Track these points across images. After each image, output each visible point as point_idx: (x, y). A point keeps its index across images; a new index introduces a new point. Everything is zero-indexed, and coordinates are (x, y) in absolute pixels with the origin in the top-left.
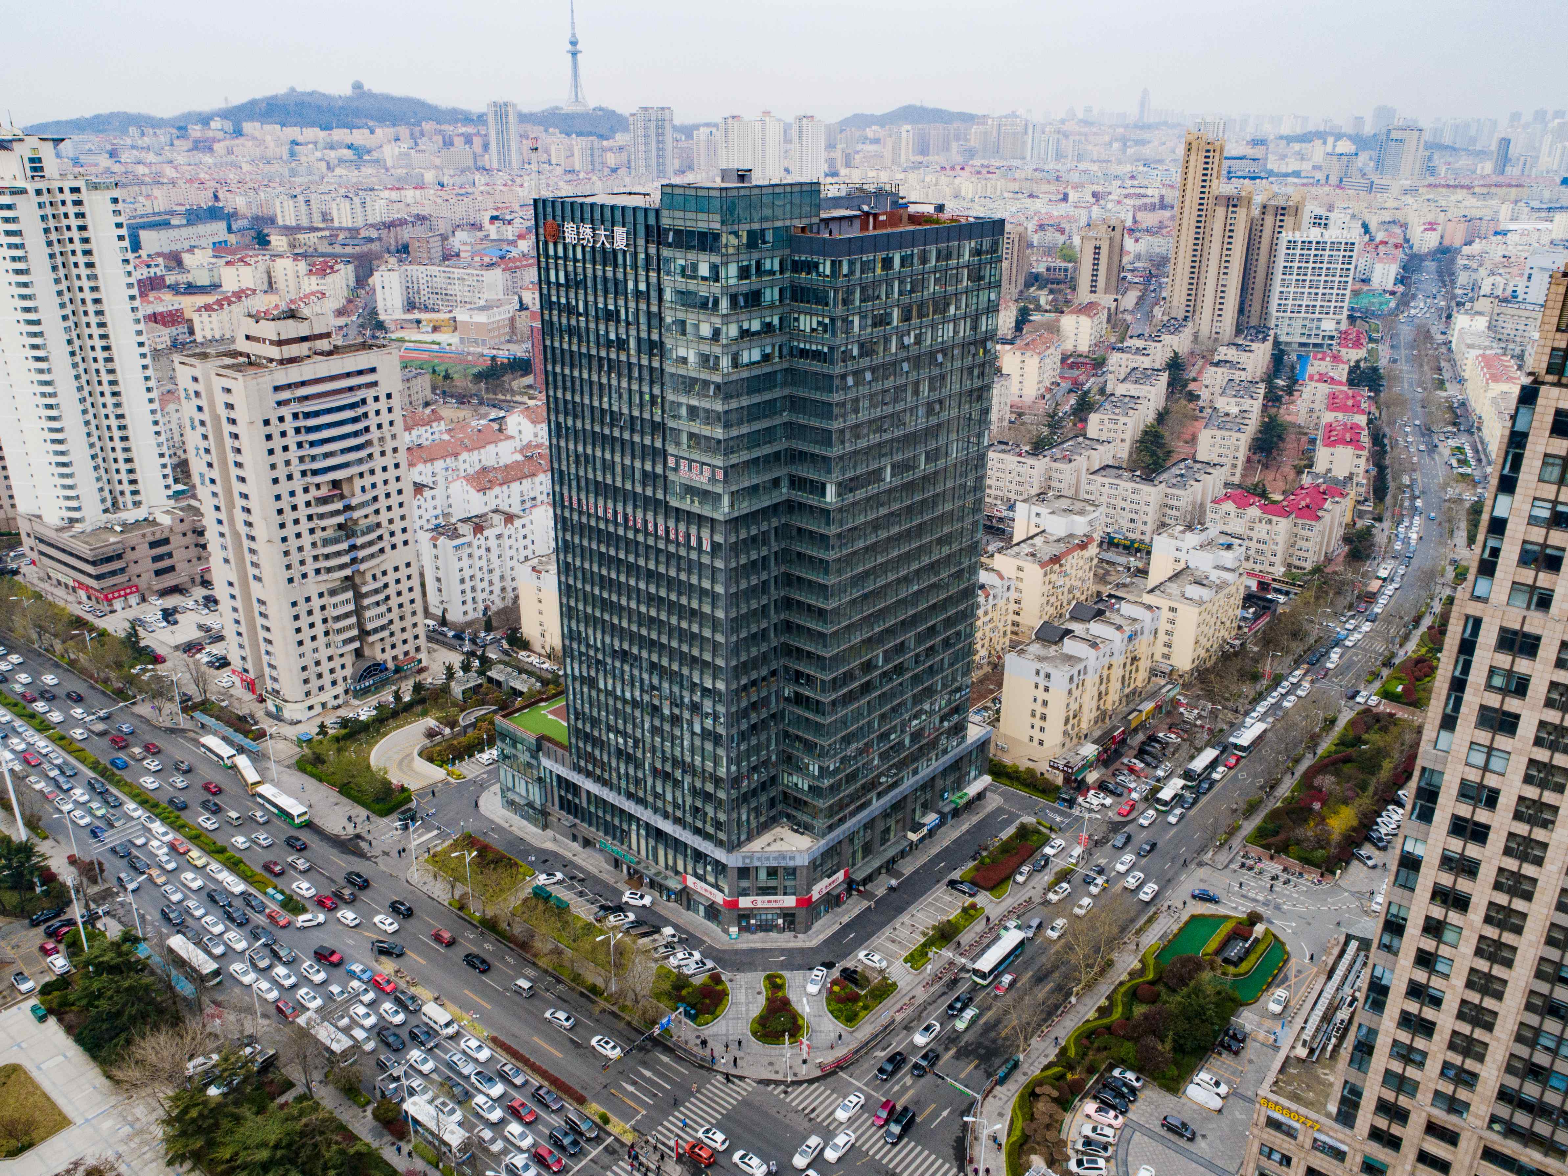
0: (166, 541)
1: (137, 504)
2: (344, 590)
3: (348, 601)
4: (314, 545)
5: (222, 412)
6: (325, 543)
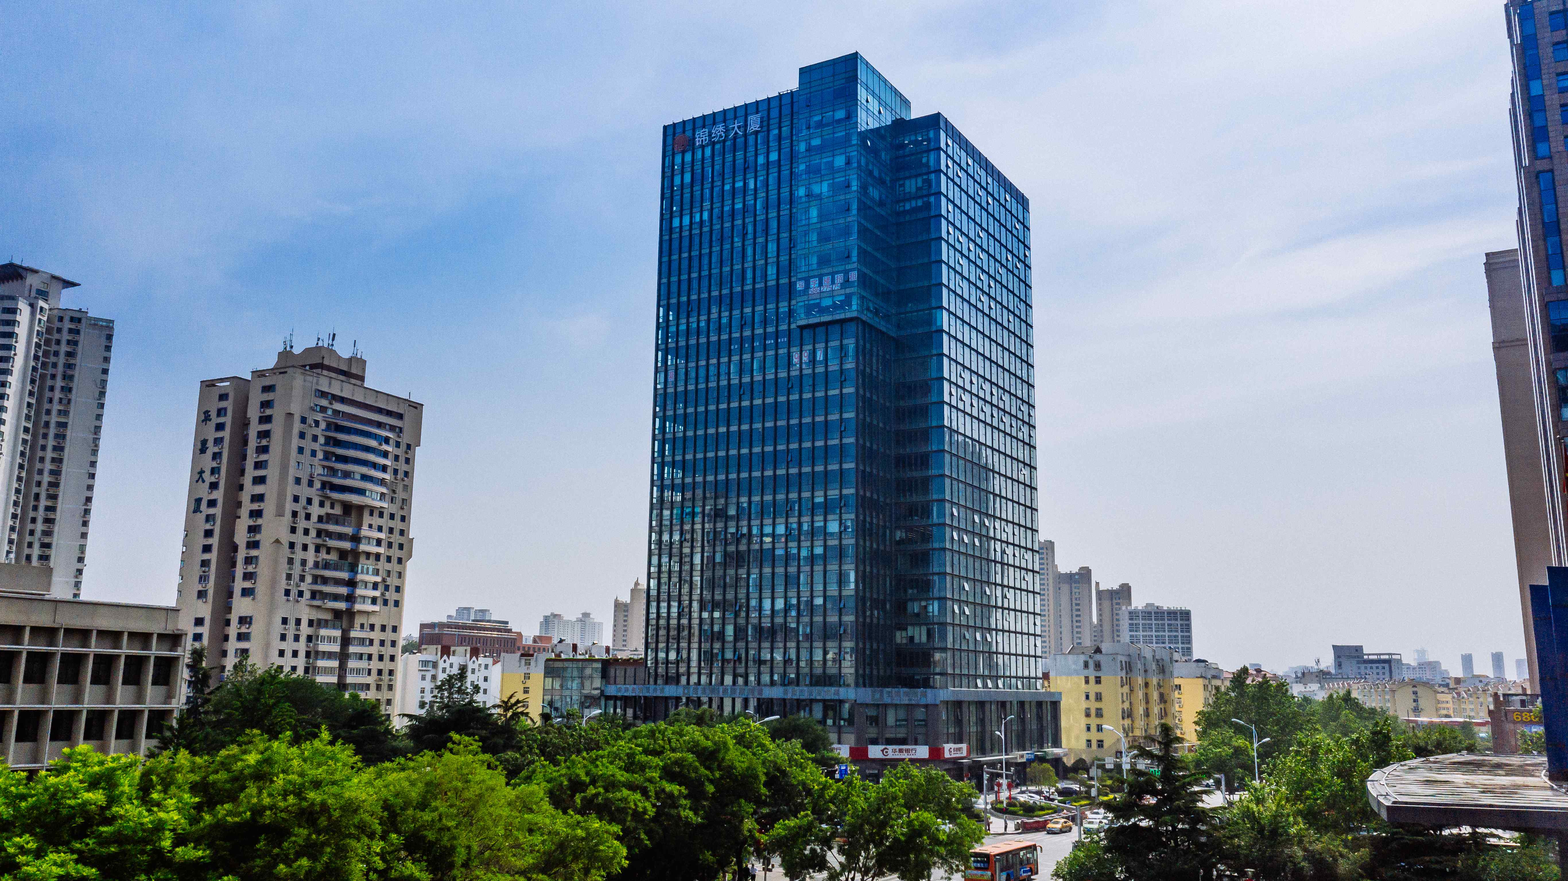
2: (334, 625)
3: (335, 639)
4: (316, 565)
5: (254, 413)
6: (327, 566)
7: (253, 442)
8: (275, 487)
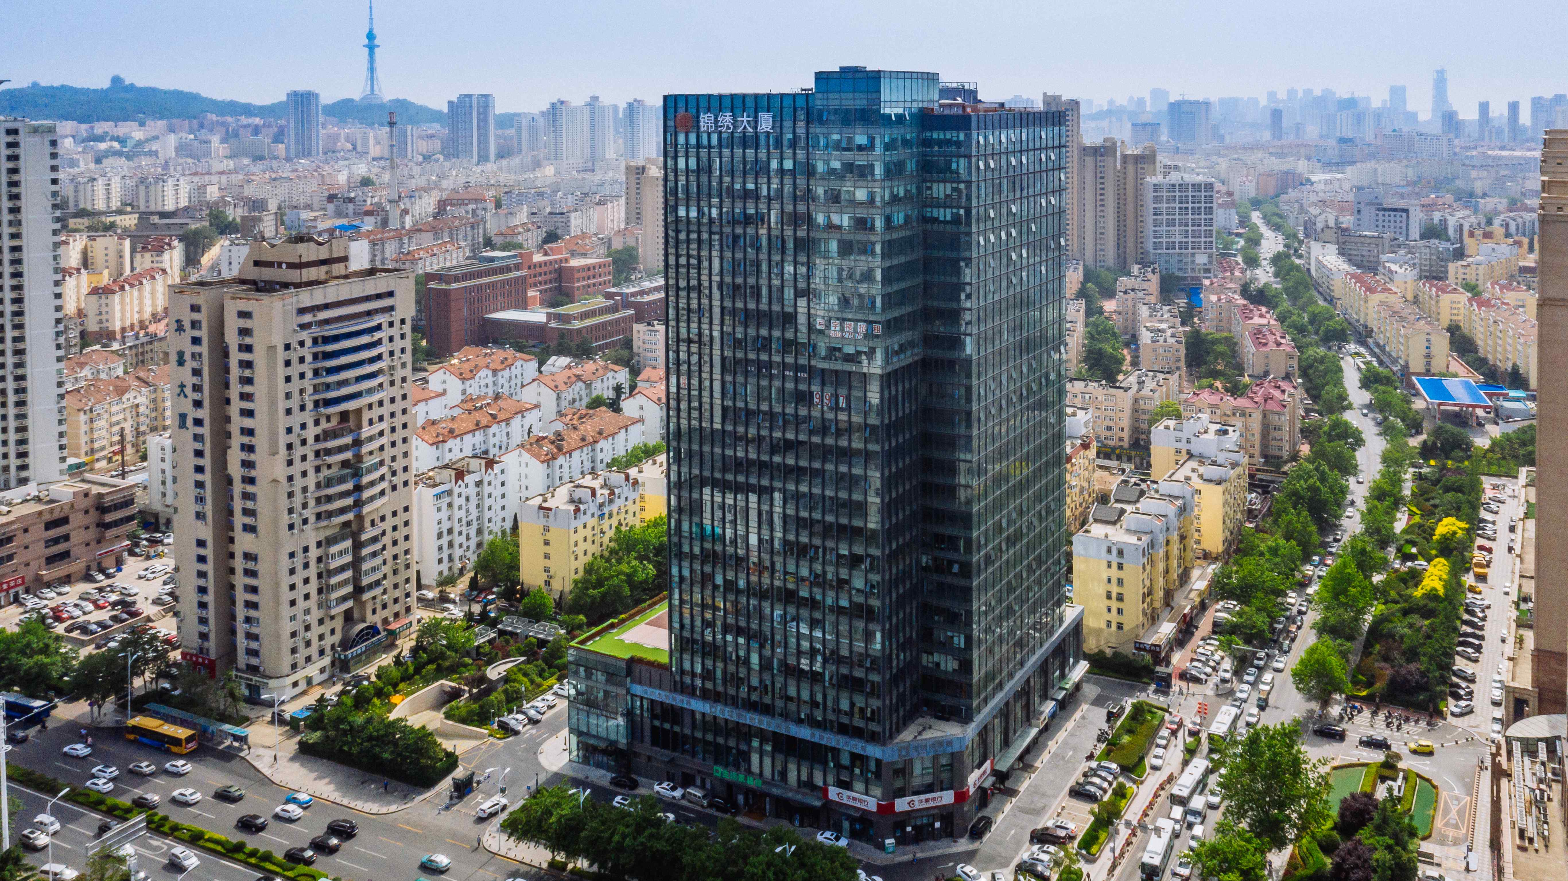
0: (65, 521)
1: (23, 481)
2: (344, 538)
3: (346, 551)
4: (318, 485)
5: (232, 339)
6: (329, 483)
7: (235, 372)
8: (266, 418)
